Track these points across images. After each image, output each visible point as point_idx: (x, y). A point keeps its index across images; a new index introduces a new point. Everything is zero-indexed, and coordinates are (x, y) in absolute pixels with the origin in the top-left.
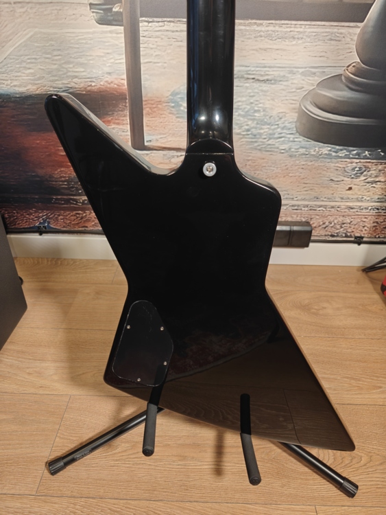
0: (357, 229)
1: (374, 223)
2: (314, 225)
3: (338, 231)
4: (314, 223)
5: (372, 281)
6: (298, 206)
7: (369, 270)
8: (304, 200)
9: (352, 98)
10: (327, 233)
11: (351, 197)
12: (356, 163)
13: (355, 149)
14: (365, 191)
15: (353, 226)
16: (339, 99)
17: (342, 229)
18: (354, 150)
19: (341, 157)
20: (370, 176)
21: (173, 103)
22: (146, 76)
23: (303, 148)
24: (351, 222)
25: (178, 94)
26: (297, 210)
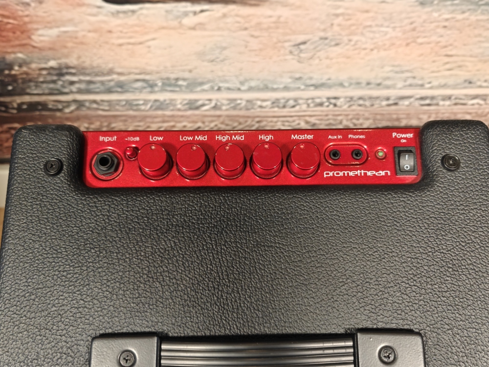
6: (433, 98)
26: (429, 105)
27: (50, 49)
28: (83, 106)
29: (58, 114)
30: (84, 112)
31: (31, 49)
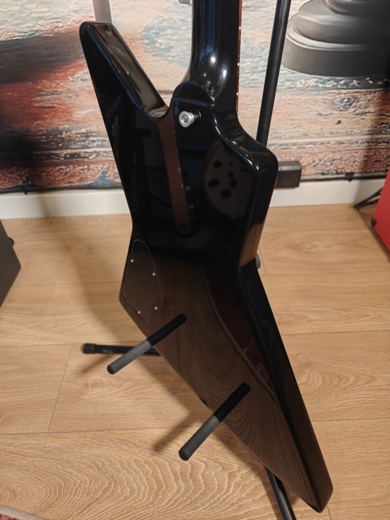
0: (348, 165)
1: (364, 157)
2: (304, 164)
3: (328, 168)
4: (304, 162)
5: (363, 216)
6: (287, 145)
7: (360, 206)
8: (292, 138)
9: (337, 22)
10: (317, 171)
11: (340, 131)
12: (345, 94)
13: (342, 78)
14: (355, 124)
15: (343, 163)
16: (323, 23)
17: (332, 166)
18: (342, 80)
19: (329, 89)
20: (360, 107)
21: (147, 39)
22: (116, 11)
23: (288, 80)
24: (342, 158)
25: (152, 29)
26: (285, 149)
27: (82, 122)
28: (100, 154)
29: (86, 160)
30: (100, 158)
31: (72, 122)
